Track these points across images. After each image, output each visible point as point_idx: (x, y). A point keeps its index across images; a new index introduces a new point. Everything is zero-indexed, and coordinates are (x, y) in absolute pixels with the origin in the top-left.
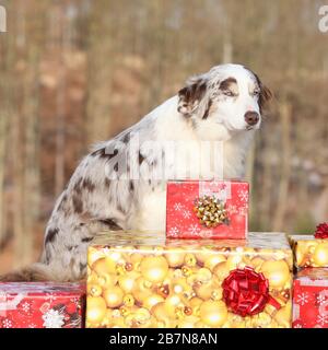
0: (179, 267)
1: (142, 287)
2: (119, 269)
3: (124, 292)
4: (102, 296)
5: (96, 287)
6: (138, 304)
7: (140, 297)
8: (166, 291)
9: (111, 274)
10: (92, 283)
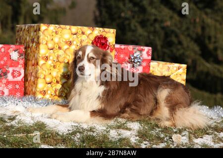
0: (75, 34)
1: (61, 41)
2: (53, 34)
3: (54, 43)
4: (46, 44)
5: (44, 40)
6: (60, 48)
7: (61, 45)
8: (70, 43)
9: (50, 35)
10: (43, 39)
